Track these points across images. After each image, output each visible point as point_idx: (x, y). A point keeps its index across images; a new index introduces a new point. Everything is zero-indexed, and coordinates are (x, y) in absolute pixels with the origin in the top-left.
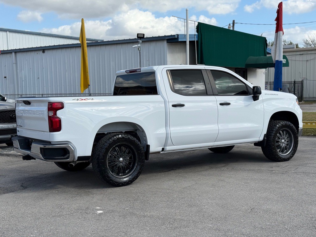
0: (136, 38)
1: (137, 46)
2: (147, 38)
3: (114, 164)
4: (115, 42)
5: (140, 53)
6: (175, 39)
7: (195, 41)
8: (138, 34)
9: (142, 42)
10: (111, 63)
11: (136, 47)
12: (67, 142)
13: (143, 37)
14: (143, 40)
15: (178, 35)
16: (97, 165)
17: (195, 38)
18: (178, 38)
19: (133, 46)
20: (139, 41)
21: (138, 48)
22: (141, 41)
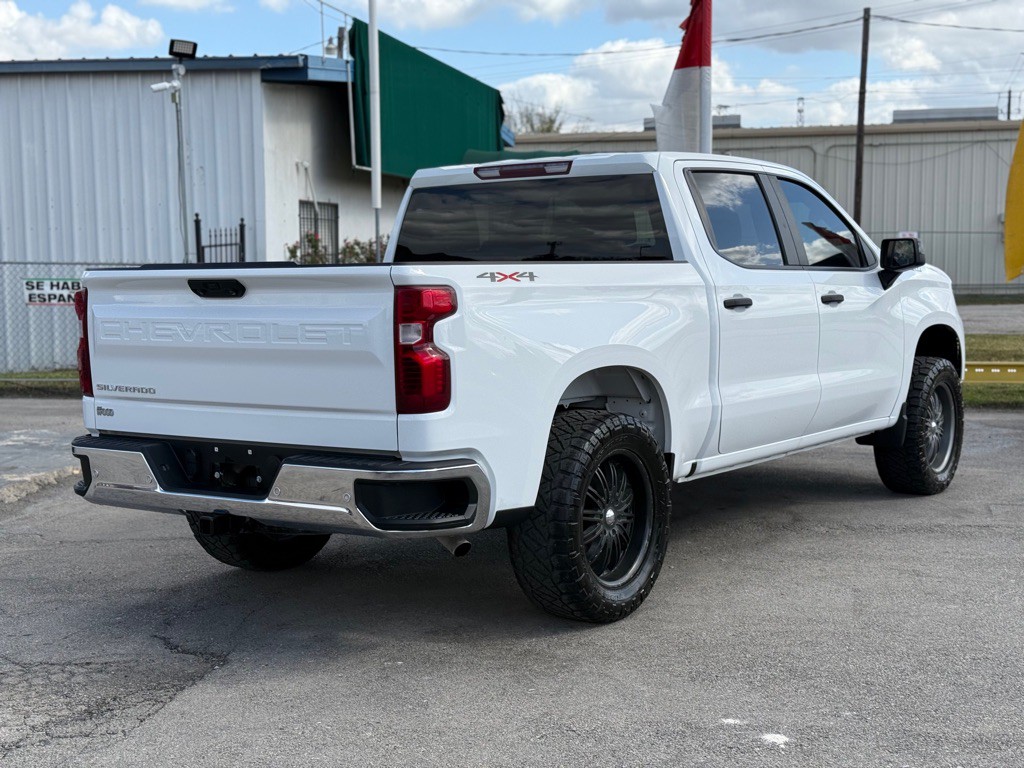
0: (167, 55)
1: (166, 85)
2: (206, 59)
3: (594, 533)
4: (45, 69)
5: (178, 111)
6: (296, 70)
7: (345, 85)
8: (172, 43)
9: (188, 71)
10: (25, 145)
11: (166, 89)
12: (468, 456)
13: (192, 56)
14: (193, 65)
15: (306, 58)
16: (552, 541)
17: (347, 71)
18: (305, 68)
19: (155, 87)
20: (174, 66)
21: (173, 95)
22: (182, 70)
